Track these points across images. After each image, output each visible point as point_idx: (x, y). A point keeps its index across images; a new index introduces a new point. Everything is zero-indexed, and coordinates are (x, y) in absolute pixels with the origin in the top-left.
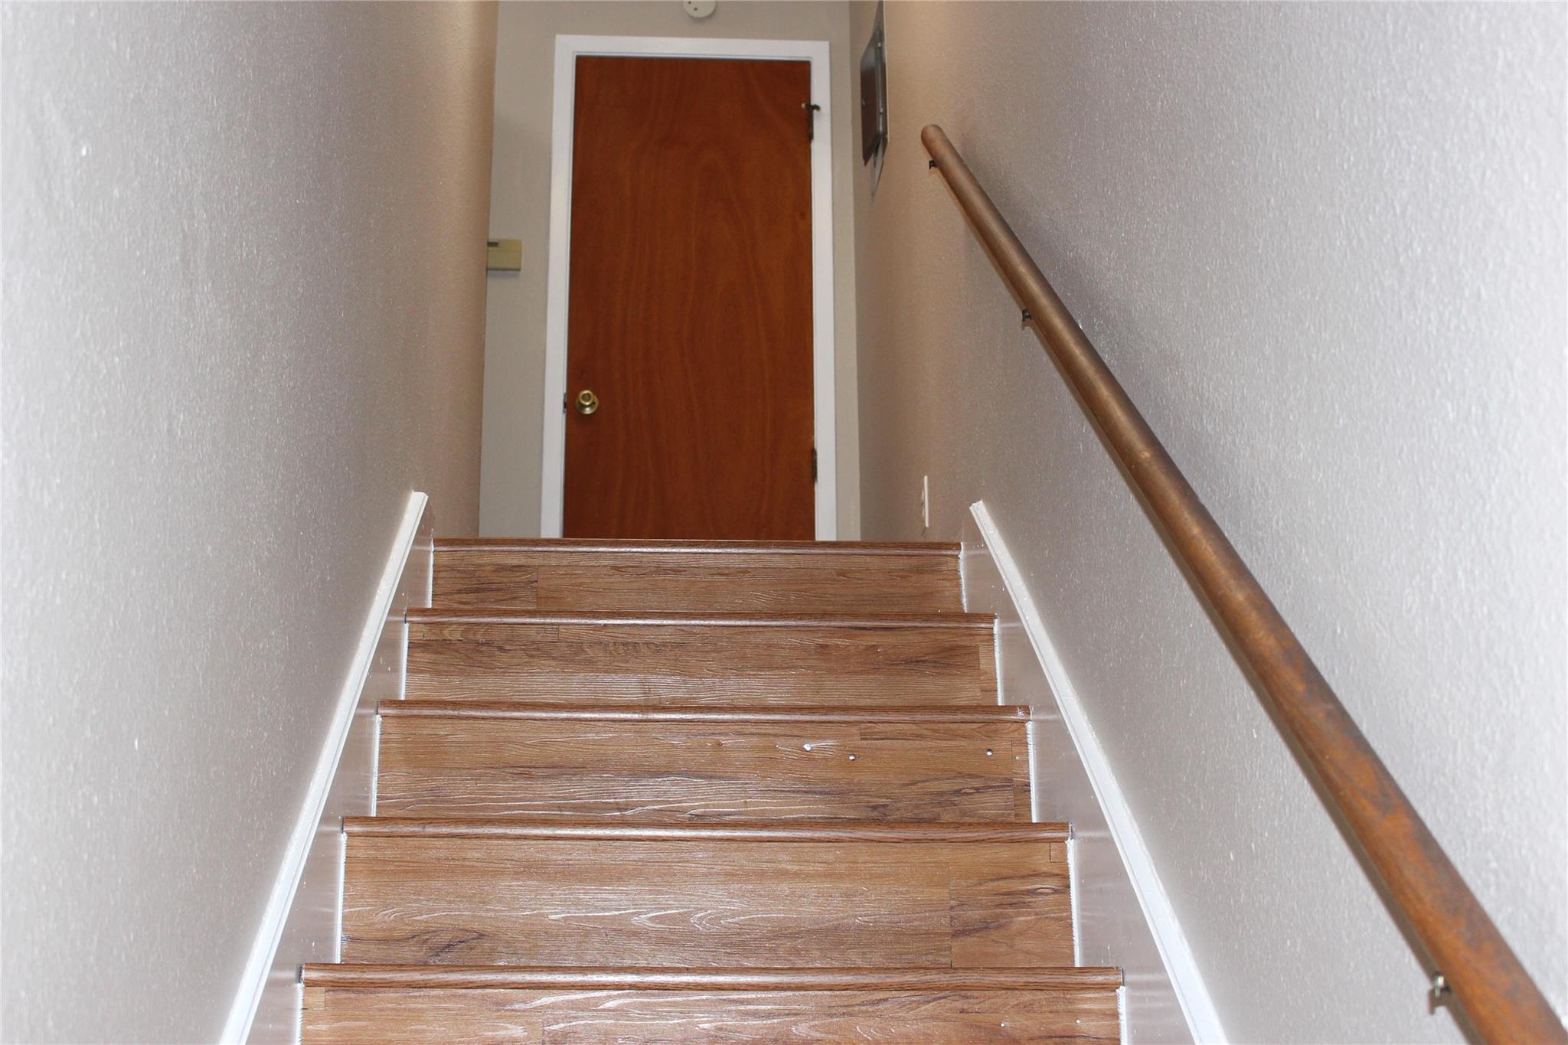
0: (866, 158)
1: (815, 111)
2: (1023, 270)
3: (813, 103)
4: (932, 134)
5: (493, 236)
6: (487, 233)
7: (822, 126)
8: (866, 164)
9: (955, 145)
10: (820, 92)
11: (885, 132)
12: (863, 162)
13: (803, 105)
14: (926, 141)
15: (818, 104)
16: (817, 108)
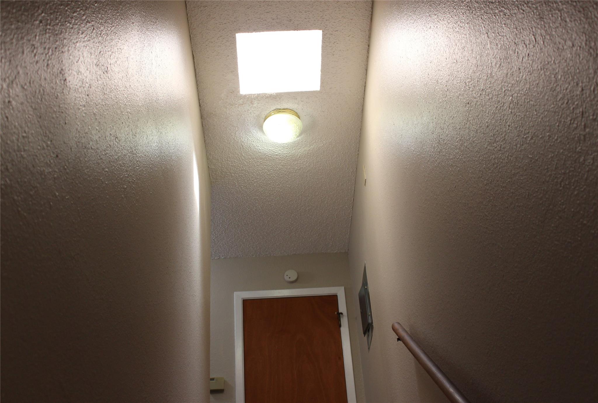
0: (365, 334)
1: (341, 315)
2: (452, 391)
3: (340, 312)
4: (397, 326)
5: (212, 376)
6: (209, 374)
7: (344, 322)
8: (365, 336)
9: (406, 329)
10: (342, 307)
11: (372, 323)
12: (363, 335)
13: (336, 313)
14: (394, 329)
15: (342, 312)
16: (342, 314)
